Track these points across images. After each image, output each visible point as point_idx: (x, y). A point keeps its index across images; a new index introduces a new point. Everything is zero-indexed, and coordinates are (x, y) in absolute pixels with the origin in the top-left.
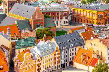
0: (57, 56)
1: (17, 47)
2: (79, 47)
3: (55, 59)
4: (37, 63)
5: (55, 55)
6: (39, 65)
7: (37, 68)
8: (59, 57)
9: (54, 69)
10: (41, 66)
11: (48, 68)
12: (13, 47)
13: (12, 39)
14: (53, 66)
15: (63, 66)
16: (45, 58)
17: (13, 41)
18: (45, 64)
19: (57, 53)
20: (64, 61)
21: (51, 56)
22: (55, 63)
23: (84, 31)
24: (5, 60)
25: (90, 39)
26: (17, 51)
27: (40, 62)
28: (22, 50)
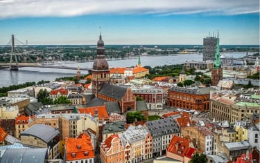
0: (149, 143)
1: (104, 131)
2: (174, 135)
3: (146, 146)
4: (126, 150)
5: (146, 142)
6: (127, 153)
7: (126, 155)
8: (151, 145)
9: (144, 158)
10: (130, 154)
11: (138, 156)
12: (100, 131)
13: (100, 122)
14: (143, 154)
15: (155, 155)
16: (134, 145)
17: (101, 125)
18: (135, 151)
19: (149, 139)
20: (156, 149)
21: (142, 143)
22: (146, 152)
23: (180, 117)
24: (90, 144)
25: (186, 126)
26: (104, 136)
27: (130, 149)
28: (109, 135)
